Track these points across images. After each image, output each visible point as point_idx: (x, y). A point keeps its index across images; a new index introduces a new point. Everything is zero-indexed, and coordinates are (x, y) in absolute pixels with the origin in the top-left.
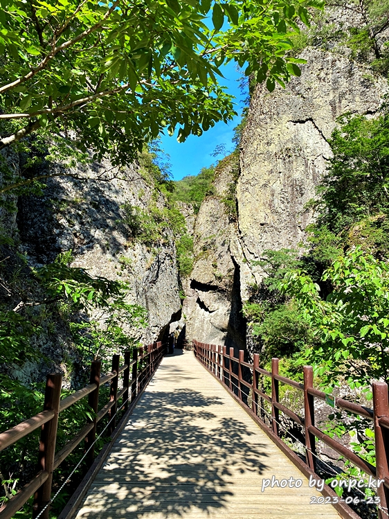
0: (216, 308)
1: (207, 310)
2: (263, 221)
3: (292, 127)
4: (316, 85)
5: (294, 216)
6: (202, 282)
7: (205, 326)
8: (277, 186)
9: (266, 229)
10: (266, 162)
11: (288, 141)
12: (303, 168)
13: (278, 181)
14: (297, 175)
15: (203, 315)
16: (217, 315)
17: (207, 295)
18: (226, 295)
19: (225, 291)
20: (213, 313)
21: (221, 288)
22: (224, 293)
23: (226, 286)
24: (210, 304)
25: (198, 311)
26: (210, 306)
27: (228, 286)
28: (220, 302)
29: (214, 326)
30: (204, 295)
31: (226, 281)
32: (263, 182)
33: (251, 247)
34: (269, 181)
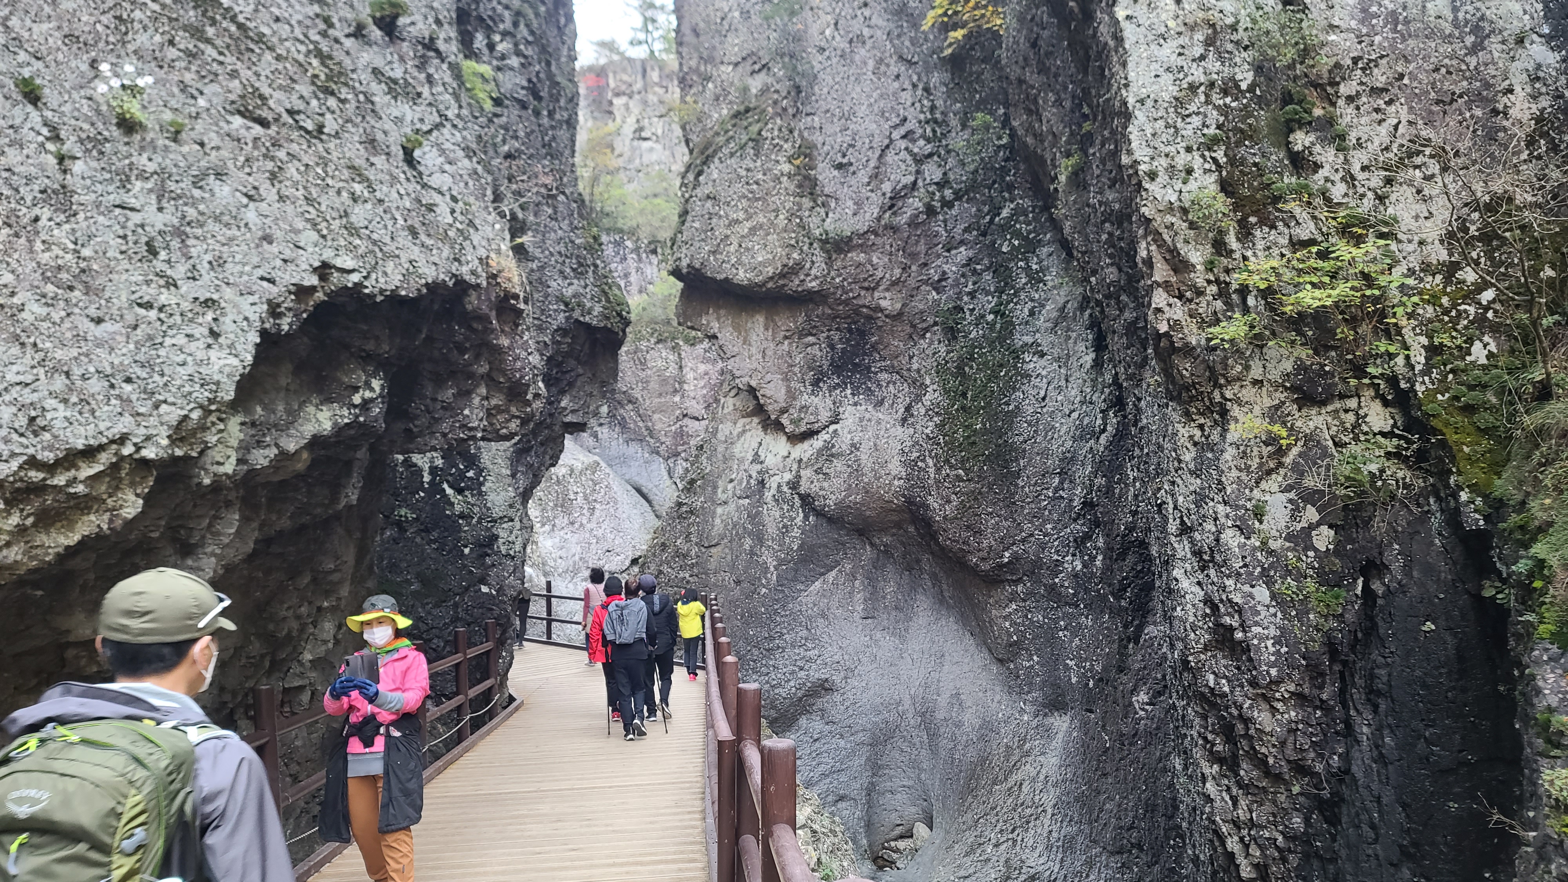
0: (825, 416)
1: (772, 425)
6: (742, 276)
7: (772, 516)
15: (757, 459)
16: (828, 453)
17: (769, 353)
18: (876, 343)
19: (869, 318)
20: (806, 445)
21: (846, 302)
22: (862, 333)
23: (874, 289)
24: (792, 395)
25: (730, 442)
26: (792, 411)
27: (887, 290)
28: (843, 386)
29: (820, 513)
30: (754, 350)
31: (870, 262)
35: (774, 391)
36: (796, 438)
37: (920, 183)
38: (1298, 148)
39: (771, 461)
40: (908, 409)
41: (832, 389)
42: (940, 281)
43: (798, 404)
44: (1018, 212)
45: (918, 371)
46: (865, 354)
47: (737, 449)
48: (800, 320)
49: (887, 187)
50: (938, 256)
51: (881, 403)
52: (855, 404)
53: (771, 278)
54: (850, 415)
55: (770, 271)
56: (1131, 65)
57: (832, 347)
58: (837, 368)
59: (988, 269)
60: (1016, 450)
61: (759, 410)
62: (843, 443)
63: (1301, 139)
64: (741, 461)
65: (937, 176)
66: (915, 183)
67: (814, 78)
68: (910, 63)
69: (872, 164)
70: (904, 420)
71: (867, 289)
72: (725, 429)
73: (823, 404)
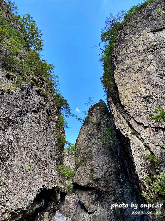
0: (95, 209)
1: (86, 211)
3: (153, 35)
8: (151, 68)
9: (151, 100)
10: (136, 56)
11: (152, 42)
13: (152, 65)
15: (83, 217)
16: (95, 216)
17: (86, 197)
18: (103, 196)
19: (101, 192)
20: (92, 215)
21: (98, 189)
22: (101, 195)
23: (102, 187)
24: (89, 205)
25: (79, 213)
26: (89, 208)
27: (104, 187)
28: (97, 204)
30: (84, 197)
31: (101, 183)
32: (136, 68)
33: (138, 119)
34: (143, 66)
35: (87, 204)
36: (90, 213)
37: (108, 171)
38: (157, 172)
39: (86, 217)
40: (108, 208)
41: (96, 204)
42: (112, 186)
43: (90, 207)
44: (123, 176)
45: (109, 201)
46: (101, 198)
47: (80, 215)
48: (91, 192)
49: (104, 171)
50: (111, 182)
51: (103, 207)
52: (99, 207)
53: (87, 185)
54: (99, 209)
55: (87, 184)
56: (135, 160)
57: (96, 197)
58: (96, 200)
59: (119, 185)
60: (126, 217)
61: (84, 208)
62: (98, 214)
63: (157, 171)
64: (81, 217)
65: (111, 170)
66: (107, 171)
67: (93, 156)
68: (106, 155)
69: (101, 168)
70: (107, 210)
71: (101, 187)
72: (78, 211)
73: (94, 207)
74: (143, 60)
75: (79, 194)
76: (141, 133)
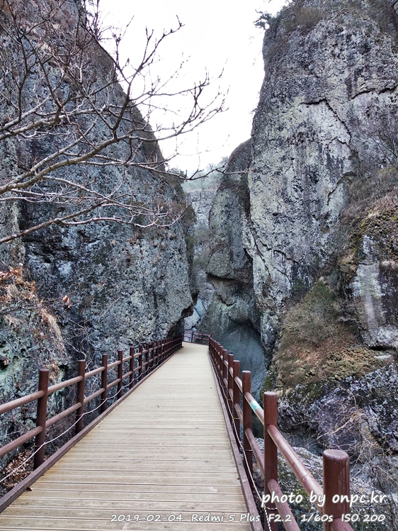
0: (234, 301)
1: (224, 302)
2: (276, 211)
3: (305, 110)
4: (331, 63)
5: (308, 205)
6: (219, 275)
8: (290, 174)
9: (279, 219)
10: (278, 148)
11: (301, 125)
12: (317, 153)
13: (291, 169)
14: (311, 161)
15: (220, 309)
16: (234, 308)
17: (223, 289)
18: (243, 288)
19: (242, 284)
20: (230, 307)
21: (238, 281)
22: (241, 286)
24: (227, 297)
25: (216, 305)
26: (227, 300)
28: (237, 296)
29: (232, 320)
30: (221, 288)
32: (275, 170)
33: (263, 239)
34: (281, 169)
35: (224, 296)
36: (228, 305)
39: (223, 309)
41: (235, 296)
43: (229, 299)
46: (241, 290)
48: (229, 283)
51: (244, 299)
52: (239, 299)
53: (224, 276)
54: (238, 301)
55: (224, 274)
57: (235, 288)
58: (236, 292)
61: (221, 299)
62: (237, 307)
64: (218, 309)
67: (233, 239)
70: (248, 303)
71: (242, 278)
72: (215, 302)
73: (233, 299)
74: (283, 158)
75: (215, 285)
76: (264, 254)
